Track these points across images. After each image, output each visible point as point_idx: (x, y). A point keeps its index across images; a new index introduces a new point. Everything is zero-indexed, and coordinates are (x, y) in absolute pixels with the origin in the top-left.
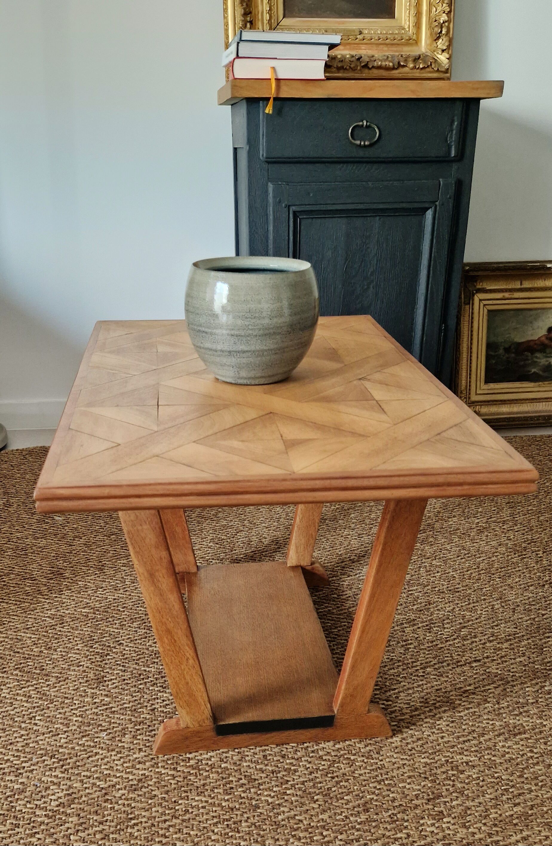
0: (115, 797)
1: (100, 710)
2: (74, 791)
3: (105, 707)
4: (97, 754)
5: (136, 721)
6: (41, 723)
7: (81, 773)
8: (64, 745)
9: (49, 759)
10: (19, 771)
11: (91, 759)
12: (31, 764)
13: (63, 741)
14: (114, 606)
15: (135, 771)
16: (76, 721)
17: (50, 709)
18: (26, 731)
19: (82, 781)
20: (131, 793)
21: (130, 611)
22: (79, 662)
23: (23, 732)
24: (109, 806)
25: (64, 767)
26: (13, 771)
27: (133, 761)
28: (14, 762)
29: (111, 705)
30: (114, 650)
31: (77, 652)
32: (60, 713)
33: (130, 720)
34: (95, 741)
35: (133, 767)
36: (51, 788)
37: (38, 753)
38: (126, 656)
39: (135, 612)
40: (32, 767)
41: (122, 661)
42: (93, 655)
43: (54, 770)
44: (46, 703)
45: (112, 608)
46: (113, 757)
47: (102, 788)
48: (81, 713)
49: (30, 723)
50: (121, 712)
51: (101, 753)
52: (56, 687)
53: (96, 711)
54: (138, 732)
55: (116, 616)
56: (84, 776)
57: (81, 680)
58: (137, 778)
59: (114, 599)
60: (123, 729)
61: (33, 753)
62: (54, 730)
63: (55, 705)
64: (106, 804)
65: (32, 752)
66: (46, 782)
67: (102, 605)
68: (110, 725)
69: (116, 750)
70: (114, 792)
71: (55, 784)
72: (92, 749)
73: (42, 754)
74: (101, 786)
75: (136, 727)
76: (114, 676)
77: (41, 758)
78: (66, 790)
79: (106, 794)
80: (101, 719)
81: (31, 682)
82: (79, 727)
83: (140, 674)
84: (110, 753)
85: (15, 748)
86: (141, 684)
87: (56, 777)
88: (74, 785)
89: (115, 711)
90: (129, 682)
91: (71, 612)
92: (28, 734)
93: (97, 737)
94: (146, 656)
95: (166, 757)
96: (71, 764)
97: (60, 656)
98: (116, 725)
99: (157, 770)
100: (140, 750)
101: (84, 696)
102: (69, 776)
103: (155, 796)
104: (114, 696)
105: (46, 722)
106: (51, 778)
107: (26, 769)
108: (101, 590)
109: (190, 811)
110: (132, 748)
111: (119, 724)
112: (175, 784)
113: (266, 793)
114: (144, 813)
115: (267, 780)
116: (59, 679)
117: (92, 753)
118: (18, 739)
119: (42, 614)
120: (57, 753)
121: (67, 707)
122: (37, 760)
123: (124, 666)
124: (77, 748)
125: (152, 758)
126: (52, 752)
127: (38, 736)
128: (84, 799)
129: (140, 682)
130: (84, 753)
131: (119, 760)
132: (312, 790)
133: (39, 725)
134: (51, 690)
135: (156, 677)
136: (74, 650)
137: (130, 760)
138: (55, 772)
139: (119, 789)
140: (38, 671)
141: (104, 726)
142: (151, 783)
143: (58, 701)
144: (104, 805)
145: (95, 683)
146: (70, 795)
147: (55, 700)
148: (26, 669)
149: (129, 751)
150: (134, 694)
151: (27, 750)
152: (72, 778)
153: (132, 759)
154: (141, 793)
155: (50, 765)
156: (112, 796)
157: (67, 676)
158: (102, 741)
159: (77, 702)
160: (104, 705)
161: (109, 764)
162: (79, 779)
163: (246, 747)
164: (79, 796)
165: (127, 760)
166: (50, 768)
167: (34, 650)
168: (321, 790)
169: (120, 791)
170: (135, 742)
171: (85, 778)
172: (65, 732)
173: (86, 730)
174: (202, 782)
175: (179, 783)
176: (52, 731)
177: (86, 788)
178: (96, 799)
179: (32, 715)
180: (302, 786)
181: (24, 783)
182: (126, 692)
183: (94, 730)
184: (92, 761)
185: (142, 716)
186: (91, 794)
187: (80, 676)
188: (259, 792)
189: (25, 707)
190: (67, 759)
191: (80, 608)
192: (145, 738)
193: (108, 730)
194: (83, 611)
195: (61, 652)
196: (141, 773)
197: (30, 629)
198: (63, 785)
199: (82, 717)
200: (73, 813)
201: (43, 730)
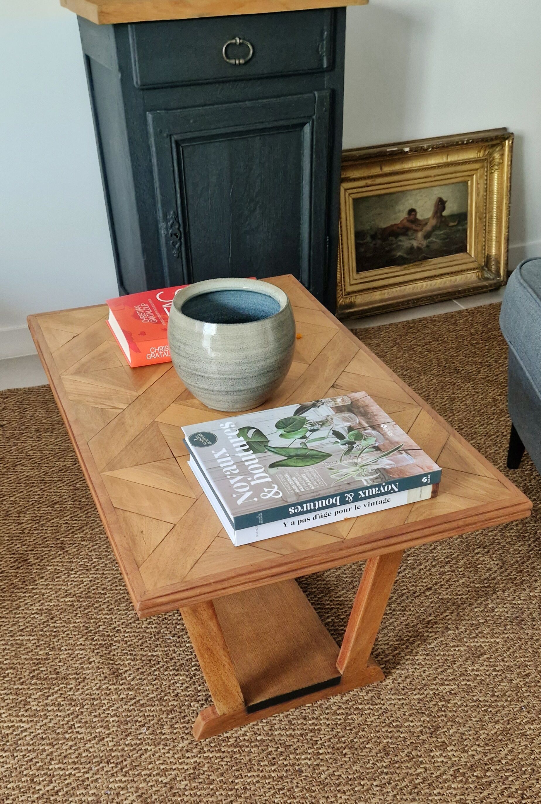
0: (180, 789)
1: (130, 706)
2: (143, 792)
3: (133, 701)
4: (146, 750)
5: (167, 710)
6: (83, 730)
7: (141, 773)
8: (114, 749)
9: (106, 765)
10: (85, 783)
11: (143, 757)
12: (93, 774)
13: (111, 744)
14: (94, 589)
15: (187, 761)
16: (113, 721)
17: (84, 714)
18: (72, 741)
19: (145, 780)
20: (191, 782)
21: (112, 592)
22: (89, 658)
23: (70, 743)
24: (179, 799)
25: (124, 770)
26: (80, 785)
27: (181, 751)
28: (77, 775)
29: (138, 699)
30: (115, 639)
31: (82, 647)
32: (95, 716)
33: (161, 710)
34: (139, 738)
35: (183, 757)
36: (121, 793)
37: (94, 761)
38: (129, 643)
39: (116, 592)
40: (96, 777)
41: (128, 649)
42: (98, 649)
43: (115, 775)
44: (77, 709)
45: (93, 592)
46: (162, 751)
47: (166, 783)
48: (114, 712)
49: (72, 732)
50: (150, 703)
51: (149, 748)
52: (79, 689)
53: (126, 707)
54: (173, 721)
55: (100, 600)
56: (145, 775)
57: (99, 678)
58: (191, 767)
59: (91, 581)
60: (159, 721)
61: (89, 763)
62: (98, 735)
63: (87, 709)
64: (176, 798)
65: (88, 761)
66: (114, 788)
67: (82, 590)
68: (145, 718)
69: (162, 743)
70: (177, 784)
71: (123, 789)
72: (140, 746)
73: (98, 761)
74: (164, 782)
75: (169, 717)
76: (126, 667)
77: (99, 765)
78: (136, 792)
79: (171, 788)
80: (135, 714)
81: (54, 689)
82: (119, 727)
83: (150, 660)
84: (157, 748)
85: (70, 761)
86: (155, 670)
87: (121, 781)
88: (141, 786)
89: (143, 704)
90: (144, 670)
91: (55, 604)
92: (76, 744)
93: (140, 734)
94: (147, 639)
95: (207, 740)
96: (128, 766)
97: (68, 655)
98: (151, 718)
99: (205, 755)
100: (183, 738)
101: (110, 694)
102: (132, 778)
103: (214, 780)
104: (136, 688)
105: (87, 729)
106: (117, 783)
107: (90, 779)
108: (73, 572)
109: (248, 788)
110: (174, 738)
111: (153, 716)
112: (225, 765)
113: (303, 757)
114: (211, 799)
115: (299, 744)
116: (78, 681)
117: (142, 751)
118: (69, 751)
119: (28, 612)
120: (110, 758)
121: (99, 709)
122: (96, 768)
123: (131, 654)
124: (126, 749)
125: (196, 744)
126: (106, 758)
127: (85, 744)
128: (154, 797)
129: (153, 669)
130: (135, 752)
131: (169, 752)
132: (339, 745)
133: (82, 733)
134: (76, 694)
135: (165, 660)
136: (78, 646)
137: (178, 750)
138: (117, 776)
139: (180, 781)
140: (54, 676)
141: (141, 722)
142: (205, 769)
143: (88, 704)
144: (174, 799)
145: (113, 678)
146: (140, 796)
147: (84, 704)
148: (42, 675)
149: (173, 742)
150: (153, 683)
151: (83, 760)
152: (136, 779)
153: (179, 749)
154: (200, 781)
155: (110, 771)
156: (177, 789)
157: (84, 675)
158: (145, 737)
159: (105, 702)
160: (131, 699)
161: (161, 758)
162: (142, 779)
163: (271, 716)
164: (150, 795)
165: (175, 751)
166: (112, 774)
167: (40, 653)
168: (346, 744)
169: (182, 783)
170: (175, 731)
171: (146, 777)
172: (108, 734)
173: (127, 729)
174: (248, 758)
175: (229, 764)
176: (96, 737)
177: (151, 786)
178: (165, 795)
179: (70, 723)
180: (330, 743)
181: (95, 793)
182: (145, 682)
183: (133, 727)
184: (145, 759)
185: (170, 704)
186: (159, 791)
187: (97, 674)
188: (297, 757)
189: (60, 716)
190: (122, 761)
191: (62, 598)
192: (181, 726)
193: (146, 725)
194: (66, 600)
195: (66, 650)
196: (192, 761)
197: (25, 630)
198: (130, 787)
199: (117, 716)
201: (88, 737)
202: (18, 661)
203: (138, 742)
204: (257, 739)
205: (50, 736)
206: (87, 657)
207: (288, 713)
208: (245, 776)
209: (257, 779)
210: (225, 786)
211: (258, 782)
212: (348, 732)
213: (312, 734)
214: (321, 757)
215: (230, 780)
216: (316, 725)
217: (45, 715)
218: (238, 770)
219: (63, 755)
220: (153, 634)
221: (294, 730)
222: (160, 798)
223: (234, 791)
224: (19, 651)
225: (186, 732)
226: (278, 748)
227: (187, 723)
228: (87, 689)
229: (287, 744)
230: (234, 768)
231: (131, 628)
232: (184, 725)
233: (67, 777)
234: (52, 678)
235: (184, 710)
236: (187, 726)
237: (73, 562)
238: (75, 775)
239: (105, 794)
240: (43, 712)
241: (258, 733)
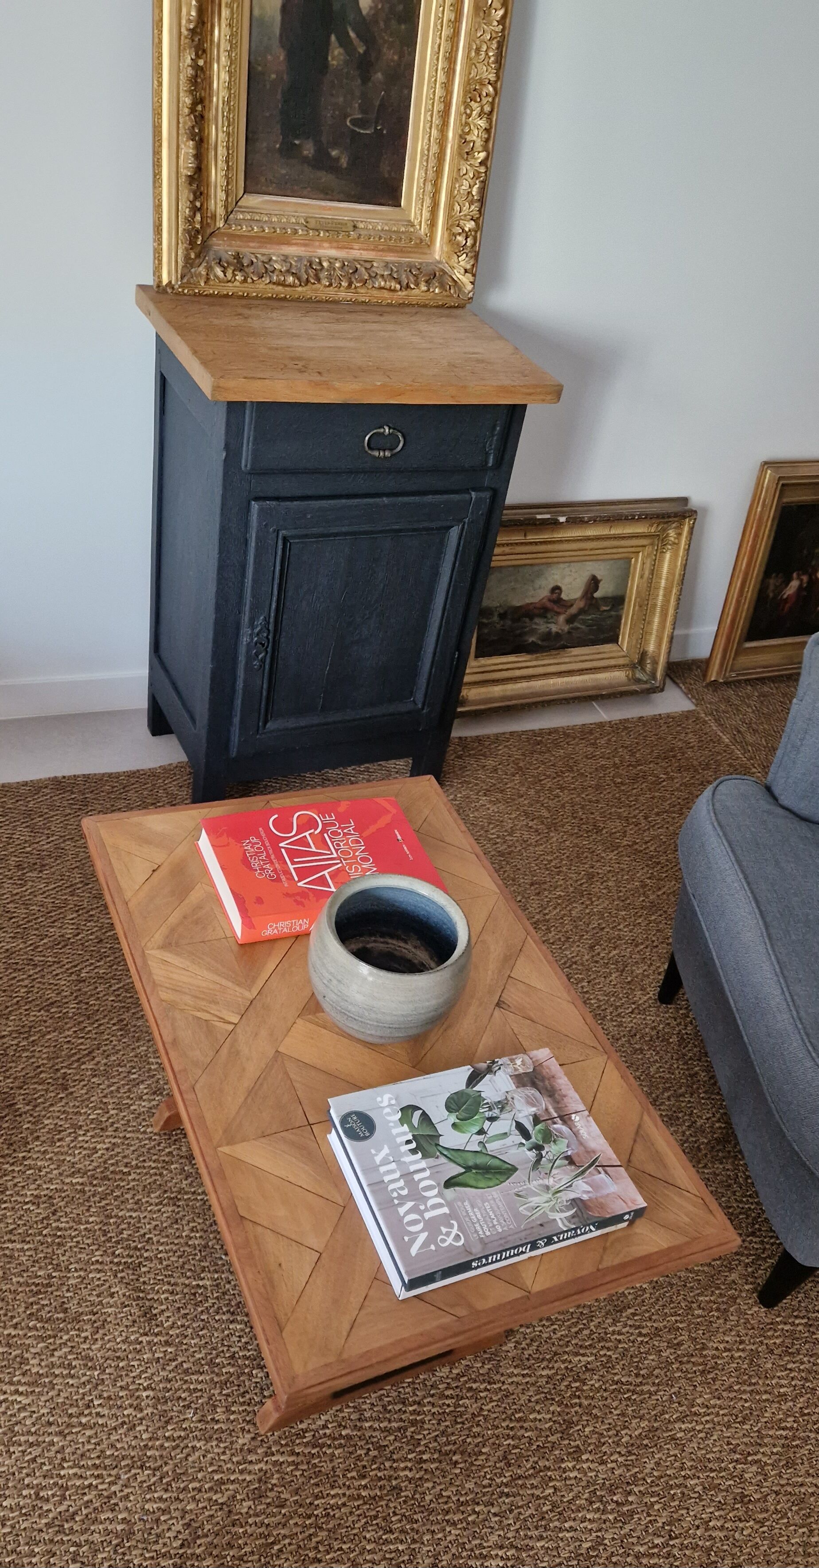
0: (242, 1514)
1: (170, 1372)
2: (192, 1518)
3: (174, 1364)
4: (194, 1448)
5: (221, 1381)
6: (105, 1411)
7: (187, 1486)
8: (150, 1444)
9: (139, 1471)
10: (112, 1502)
11: (190, 1459)
12: (122, 1486)
13: (145, 1436)
14: (112, 1165)
15: (250, 1467)
16: (147, 1397)
17: (106, 1383)
18: (91, 1428)
19: (194, 1498)
20: (256, 1503)
21: (138, 1171)
22: (110, 1287)
23: (89, 1433)
24: (241, 1530)
25: (164, 1481)
26: (105, 1503)
27: (241, 1450)
28: (100, 1487)
29: (180, 1360)
30: (145, 1255)
31: (99, 1267)
32: (121, 1387)
33: (212, 1380)
34: (184, 1426)
35: (245, 1461)
36: (163, 1518)
37: (123, 1464)
38: (165, 1263)
39: (144, 1171)
40: (126, 1491)
41: (164, 1273)
42: (123, 1271)
43: (153, 1487)
44: (96, 1373)
45: (111, 1169)
46: (216, 1450)
47: (222, 1504)
48: (148, 1382)
49: (90, 1414)
50: (196, 1368)
51: (198, 1445)
52: (97, 1340)
53: (164, 1373)
54: (230, 1399)
55: (122, 1184)
56: (193, 1489)
57: (125, 1322)
58: (256, 1477)
59: (107, 1149)
60: (210, 1398)
61: (116, 1467)
62: (126, 1420)
63: (110, 1374)
64: (236, 1529)
65: (114, 1464)
66: (151, 1510)
67: (95, 1164)
68: (191, 1394)
69: (215, 1437)
70: (238, 1506)
71: (164, 1512)
72: (185, 1442)
73: (128, 1465)
74: (220, 1501)
75: (224, 1392)
76: (162, 1304)
77: (130, 1471)
78: (182, 1518)
79: (230, 1512)
80: (176, 1387)
81: (61, 1338)
82: (155, 1407)
83: (194, 1294)
84: (209, 1444)
85: (90, 1463)
86: (202, 1312)
87: (161, 1499)
88: (188, 1508)
89: (188, 1369)
90: (187, 1311)
91: (58, 1187)
92: (96, 1433)
93: (184, 1420)
94: (190, 1257)
95: (276, 1434)
96: (170, 1473)
97: (79, 1280)
98: (199, 1394)
99: (274, 1459)
100: (243, 1429)
101: (141, 1351)
102: (175, 1494)
103: (286, 1500)
104: (177, 1341)
105: (110, 1409)
106: (156, 1502)
107: (119, 1495)
108: (82, 1133)
109: (332, 1514)
110: (231, 1428)
111: (201, 1390)
112: (301, 1475)
113: (402, 1465)
114: (282, 1532)
115: (397, 1444)
116: (95, 1325)
117: (188, 1450)
118: (88, 1447)
119: (19, 1199)
120: (146, 1459)
121: (127, 1375)
122: (126, 1476)
123: (169, 1283)
124: (166, 1445)
125: (262, 1441)
126: (139, 1459)
127: (110, 1434)
128: (207, 1527)
129: (200, 1309)
130: (178, 1451)
131: (224, 1453)
132: (448, 1448)
133: (104, 1415)
134: (93, 1347)
135: (215, 1295)
136: (93, 1264)
137: (237, 1450)
138: (156, 1491)
139: (242, 1501)
140: (61, 1315)
141: (185, 1399)
142: (274, 1482)
143: (111, 1366)
144: (234, 1530)
145: (144, 1322)
146: (188, 1525)
147: (105, 1365)
148: (43, 1313)
149: (230, 1435)
150: (200, 1333)
151: (107, 1462)
152: (181, 1497)
153: (238, 1447)
154: (268, 1501)
155: (145, 1481)
156: (237, 1514)
157: (104, 1316)
158: (192, 1426)
159: (135, 1363)
160: (170, 1360)
161: (214, 1462)
162: (189, 1495)
163: (360, 1398)
164: (200, 1523)
165: (233, 1451)
166: (148, 1487)
167: (39, 1274)
168: (456, 1446)
169: (244, 1504)
170: (232, 1417)
171: (195, 1493)
172: (141, 1419)
173: (166, 1411)
174: (330, 1466)
175: (305, 1474)
176: (124, 1423)
177: (202, 1508)
178: (221, 1523)
179: (87, 1398)
180: (436, 1444)
181: (125, 1518)
182: (190, 1331)
183: (175, 1409)
184: (193, 1462)
185: (224, 1370)
186: (212, 1516)
187: (122, 1315)
188: (395, 1465)
189: (72, 1385)
190: (161, 1466)
191: (67, 1176)
192: (241, 1409)
193: (193, 1405)
194: (74, 1181)
195: (76, 1270)
196: (257, 1467)
197: (16, 1232)
198: (175, 1510)
199: (153, 1390)
200: (203, 1552)
201: (112, 1423)
202: (8, 1286)
204: (341, 1434)
205: (59, 1420)
206: (108, 1285)
207: (382, 1392)
208: (328, 1495)
209: (344, 1500)
210: (301, 1510)
211: (344, 1505)
212: (459, 1426)
213: (412, 1429)
214: (425, 1466)
215: (308, 1501)
216: (418, 1414)
217: (51, 1382)
218: (317, 1485)
219: (79, 1452)
220: (198, 1248)
221: (390, 1421)
223: (313, 1519)
224: (9, 1269)
225: (248, 1419)
226: (369, 1449)
227: (249, 1405)
228: (109, 1341)
229: (382, 1443)
230: (312, 1482)
231: (167, 1236)
232: (244, 1408)
233: (86, 1490)
234: (58, 1319)
235: (244, 1382)
236: (249, 1409)
237: (81, 1114)
238: (97, 1487)
239: (140, 1520)
240: (47, 1377)
241: (343, 1424)
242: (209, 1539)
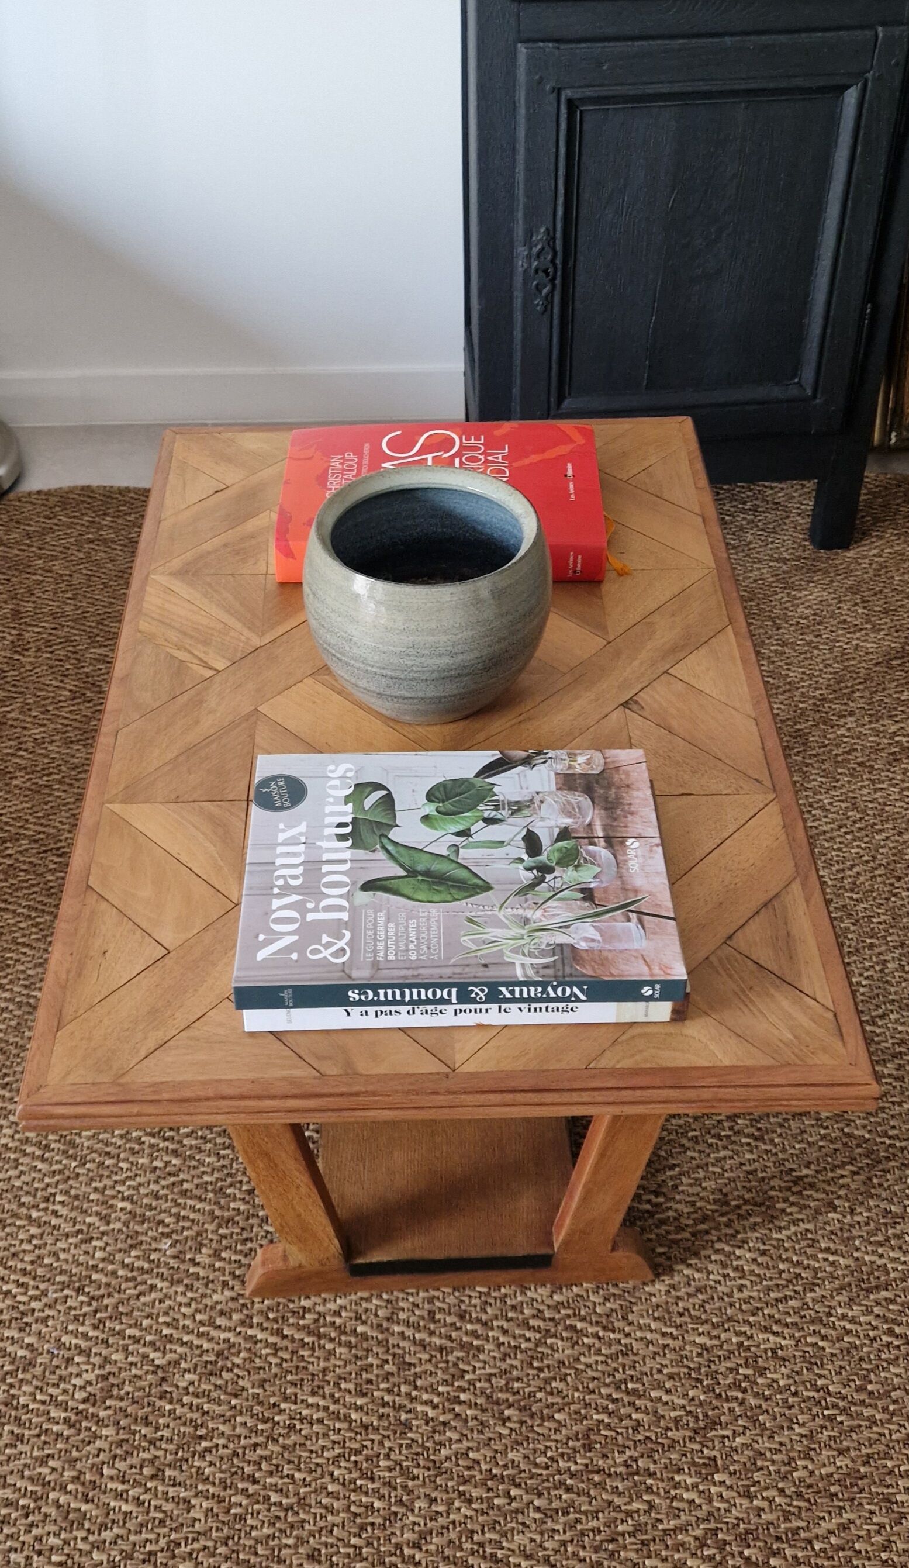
0: (177, 1387)
1: (163, 1188)
2: (113, 1370)
3: (172, 1180)
4: (153, 1287)
5: (223, 1217)
6: (63, 1211)
7: (124, 1330)
8: (101, 1266)
9: (74, 1294)
10: (25, 1320)
11: (142, 1299)
12: (46, 1305)
13: (99, 1254)
15: (214, 1333)
16: (122, 1209)
17: (80, 1179)
18: (39, 1227)
19: (125, 1349)
20: (203, 1380)
23: (33, 1231)
24: (168, 1407)
25: (99, 1315)
26: (16, 1319)
27: (211, 1308)
28: (19, 1298)
29: (182, 1177)
32: (96, 1189)
33: (212, 1212)
34: (152, 1257)
35: (211, 1322)
36: (77, 1359)
37: (58, 1279)
40: (49, 1312)
43: (81, 1319)
44: (73, 1165)
46: (179, 1299)
47: (158, 1366)
48: (131, 1192)
49: (46, 1209)
50: (198, 1192)
51: (159, 1286)
53: (156, 1187)
54: (224, 1242)
56: (130, 1337)
58: (216, 1348)
60: (200, 1234)
61: (49, 1280)
62: (85, 1228)
63: (89, 1170)
64: (162, 1403)
65: (48, 1276)
66: (68, 1345)
68: (178, 1222)
69: (185, 1282)
70: (177, 1376)
71: (81, 1352)
72: (145, 1276)
73: (63, 1283)
74: (157, 1362)
75: (221, 1231)
77: (62, 1290)
78: (100, 1367)
79: (163, 1379)
80: (163, 1207)
82: (126, 1224)
84: (174, 1289)
85: (19, 1266)
87: (85, 1336)
88: (114, 1357)
89: (187, 1191)
92: (42, 1235)
93: (155, 1250)
95: (266, 1302)
96: (109, 1309)
98: (187, 1224)
99: (250, 1332)
100: (225, 1284)
101: (138, 1153)
102: (104, 1336)
103: (243, 1389)
104: (188, 1153)
105: (72, 1210)
106: (76, 1337)
107: (36, 1314)
109: (298, 1427)
110: (211, 1278)
111: (193, 1220)
112: (277, 1365)
113: (425, 1397)
114: (222, 1427)
115: (430, 1367)
117: (144, 1287)
118: (25, 1246)
120: (87, 1282)
121: (109, 1177)
122: (55, 1295)
124: (120, 1273)
125: (243, 1305)
126: (80, 1280)
127: (57, 1240)
128: (127, 1388)
130: (131, 1284)
131: (189, 1305)
132: (503, 1396)
133: (61, 1216)
137: (206, 1306)
138: (83, 1324)
139: (185, 1371)
141: (168, 1226)
142: (237, 1361)
143: (94, 1161)
144: (159, 1403)
146: (105, 1378)
147: (88, 1158)
149: (206, 1285)
150: (222, 1152)
151: (40, 1271)
152: (111, 1341)
153: (209, 1304)
154: (219, 1382)
155: (75, 1309)
156: (172, 1385)
158: (162, 1259)
159: (125, 1165)
160: (170, 1174)
161: (171, 1312)
162: (121, 1343)
163: (403, 1291)
164: (120, 1381)
165: (201, 1306)
166: (75, 1316)
168: (518, 1397)
169: (187, 1376)
170: (218, 1265)
171: (130, 1342)
172: (103, 1234)
173: (137, 1232)
174: (323, 1364)
175: (284, 1365)
176: (81, 1231)
177: (131, 1364)
178: (147, 1390)
179: (50, 1190)
180: (488, 1385)
181: (32, 1345)
182: (209, 1146)
183: (150, 1233)
184: (144, 1304)
185: (232, 1205)
186: (140, 1377)
188: (414, 1394)
189: (40, 1170)
190: (103, 1296)
192: (233, 1258)
193: (174, 1236)
196: (223, 1336)
198: (96, 1354)
199: (132, 1202)
200: (109, 1417)
201: (67, 1228)
203: (146, 1266)
204: (355, 1331)
207: (437, 1294)
208: (303, 1401)
209: (322, 1414)
210: (258, 1409)
211: (321, 1421)
212: (532, 1372)
213: (461, 1354)
214: (458, 1409)
215: (272, 1401)
216: (479, 1337)
217: (16, 1160)
218: (295, 1385)
219: (12, 1249)
221: (432, 1334)
222: (136, 1394)
223: (270, 1425)
225: (237, 1273)
226: (387, 1361)
227: (246, 1256)
229: (408, 1359)
230: (289, 1377)
232: (238, 1257)
235: (252, 1226)
236: (244, 1261)
238: (15, 1297)
239: (49, 1352)
241: (364, 1317)
242: (122, 1404)
